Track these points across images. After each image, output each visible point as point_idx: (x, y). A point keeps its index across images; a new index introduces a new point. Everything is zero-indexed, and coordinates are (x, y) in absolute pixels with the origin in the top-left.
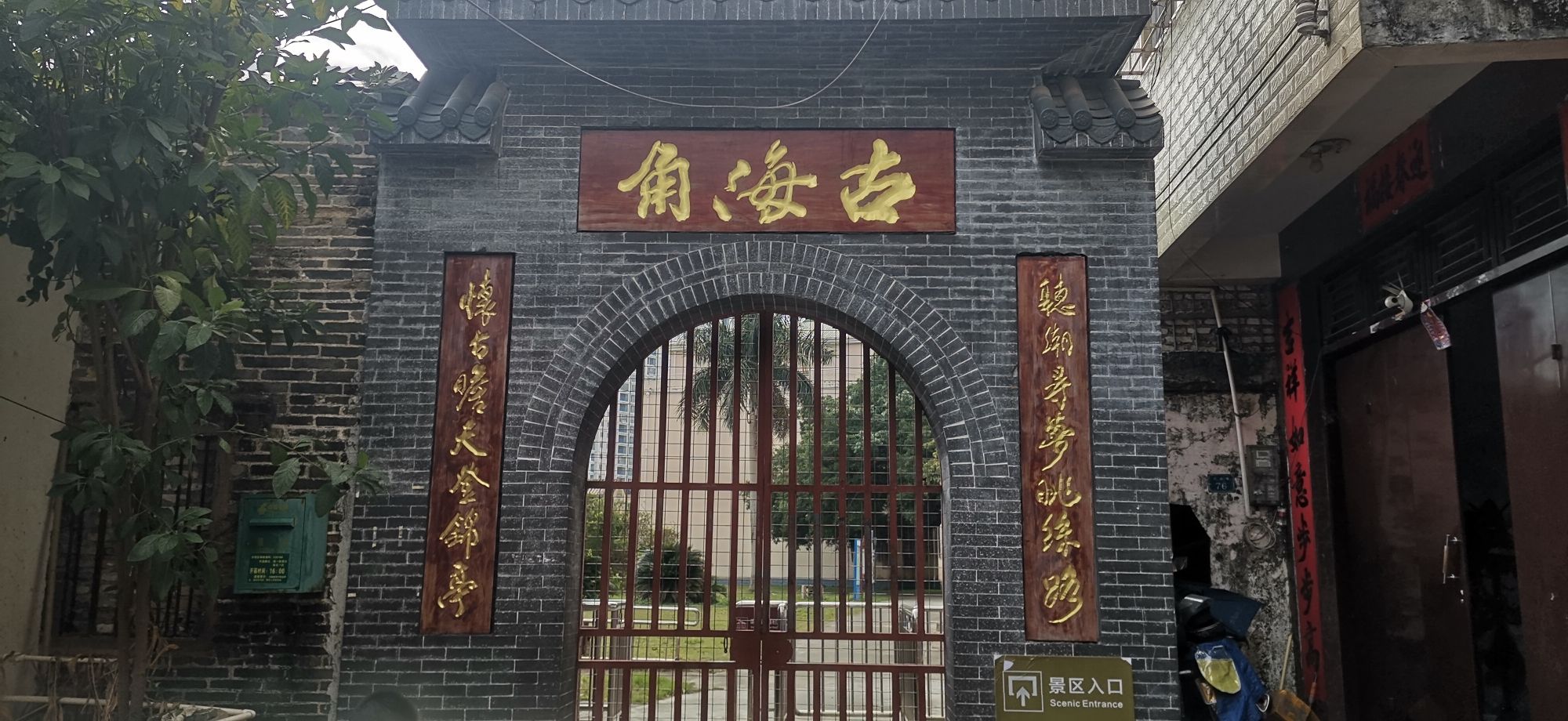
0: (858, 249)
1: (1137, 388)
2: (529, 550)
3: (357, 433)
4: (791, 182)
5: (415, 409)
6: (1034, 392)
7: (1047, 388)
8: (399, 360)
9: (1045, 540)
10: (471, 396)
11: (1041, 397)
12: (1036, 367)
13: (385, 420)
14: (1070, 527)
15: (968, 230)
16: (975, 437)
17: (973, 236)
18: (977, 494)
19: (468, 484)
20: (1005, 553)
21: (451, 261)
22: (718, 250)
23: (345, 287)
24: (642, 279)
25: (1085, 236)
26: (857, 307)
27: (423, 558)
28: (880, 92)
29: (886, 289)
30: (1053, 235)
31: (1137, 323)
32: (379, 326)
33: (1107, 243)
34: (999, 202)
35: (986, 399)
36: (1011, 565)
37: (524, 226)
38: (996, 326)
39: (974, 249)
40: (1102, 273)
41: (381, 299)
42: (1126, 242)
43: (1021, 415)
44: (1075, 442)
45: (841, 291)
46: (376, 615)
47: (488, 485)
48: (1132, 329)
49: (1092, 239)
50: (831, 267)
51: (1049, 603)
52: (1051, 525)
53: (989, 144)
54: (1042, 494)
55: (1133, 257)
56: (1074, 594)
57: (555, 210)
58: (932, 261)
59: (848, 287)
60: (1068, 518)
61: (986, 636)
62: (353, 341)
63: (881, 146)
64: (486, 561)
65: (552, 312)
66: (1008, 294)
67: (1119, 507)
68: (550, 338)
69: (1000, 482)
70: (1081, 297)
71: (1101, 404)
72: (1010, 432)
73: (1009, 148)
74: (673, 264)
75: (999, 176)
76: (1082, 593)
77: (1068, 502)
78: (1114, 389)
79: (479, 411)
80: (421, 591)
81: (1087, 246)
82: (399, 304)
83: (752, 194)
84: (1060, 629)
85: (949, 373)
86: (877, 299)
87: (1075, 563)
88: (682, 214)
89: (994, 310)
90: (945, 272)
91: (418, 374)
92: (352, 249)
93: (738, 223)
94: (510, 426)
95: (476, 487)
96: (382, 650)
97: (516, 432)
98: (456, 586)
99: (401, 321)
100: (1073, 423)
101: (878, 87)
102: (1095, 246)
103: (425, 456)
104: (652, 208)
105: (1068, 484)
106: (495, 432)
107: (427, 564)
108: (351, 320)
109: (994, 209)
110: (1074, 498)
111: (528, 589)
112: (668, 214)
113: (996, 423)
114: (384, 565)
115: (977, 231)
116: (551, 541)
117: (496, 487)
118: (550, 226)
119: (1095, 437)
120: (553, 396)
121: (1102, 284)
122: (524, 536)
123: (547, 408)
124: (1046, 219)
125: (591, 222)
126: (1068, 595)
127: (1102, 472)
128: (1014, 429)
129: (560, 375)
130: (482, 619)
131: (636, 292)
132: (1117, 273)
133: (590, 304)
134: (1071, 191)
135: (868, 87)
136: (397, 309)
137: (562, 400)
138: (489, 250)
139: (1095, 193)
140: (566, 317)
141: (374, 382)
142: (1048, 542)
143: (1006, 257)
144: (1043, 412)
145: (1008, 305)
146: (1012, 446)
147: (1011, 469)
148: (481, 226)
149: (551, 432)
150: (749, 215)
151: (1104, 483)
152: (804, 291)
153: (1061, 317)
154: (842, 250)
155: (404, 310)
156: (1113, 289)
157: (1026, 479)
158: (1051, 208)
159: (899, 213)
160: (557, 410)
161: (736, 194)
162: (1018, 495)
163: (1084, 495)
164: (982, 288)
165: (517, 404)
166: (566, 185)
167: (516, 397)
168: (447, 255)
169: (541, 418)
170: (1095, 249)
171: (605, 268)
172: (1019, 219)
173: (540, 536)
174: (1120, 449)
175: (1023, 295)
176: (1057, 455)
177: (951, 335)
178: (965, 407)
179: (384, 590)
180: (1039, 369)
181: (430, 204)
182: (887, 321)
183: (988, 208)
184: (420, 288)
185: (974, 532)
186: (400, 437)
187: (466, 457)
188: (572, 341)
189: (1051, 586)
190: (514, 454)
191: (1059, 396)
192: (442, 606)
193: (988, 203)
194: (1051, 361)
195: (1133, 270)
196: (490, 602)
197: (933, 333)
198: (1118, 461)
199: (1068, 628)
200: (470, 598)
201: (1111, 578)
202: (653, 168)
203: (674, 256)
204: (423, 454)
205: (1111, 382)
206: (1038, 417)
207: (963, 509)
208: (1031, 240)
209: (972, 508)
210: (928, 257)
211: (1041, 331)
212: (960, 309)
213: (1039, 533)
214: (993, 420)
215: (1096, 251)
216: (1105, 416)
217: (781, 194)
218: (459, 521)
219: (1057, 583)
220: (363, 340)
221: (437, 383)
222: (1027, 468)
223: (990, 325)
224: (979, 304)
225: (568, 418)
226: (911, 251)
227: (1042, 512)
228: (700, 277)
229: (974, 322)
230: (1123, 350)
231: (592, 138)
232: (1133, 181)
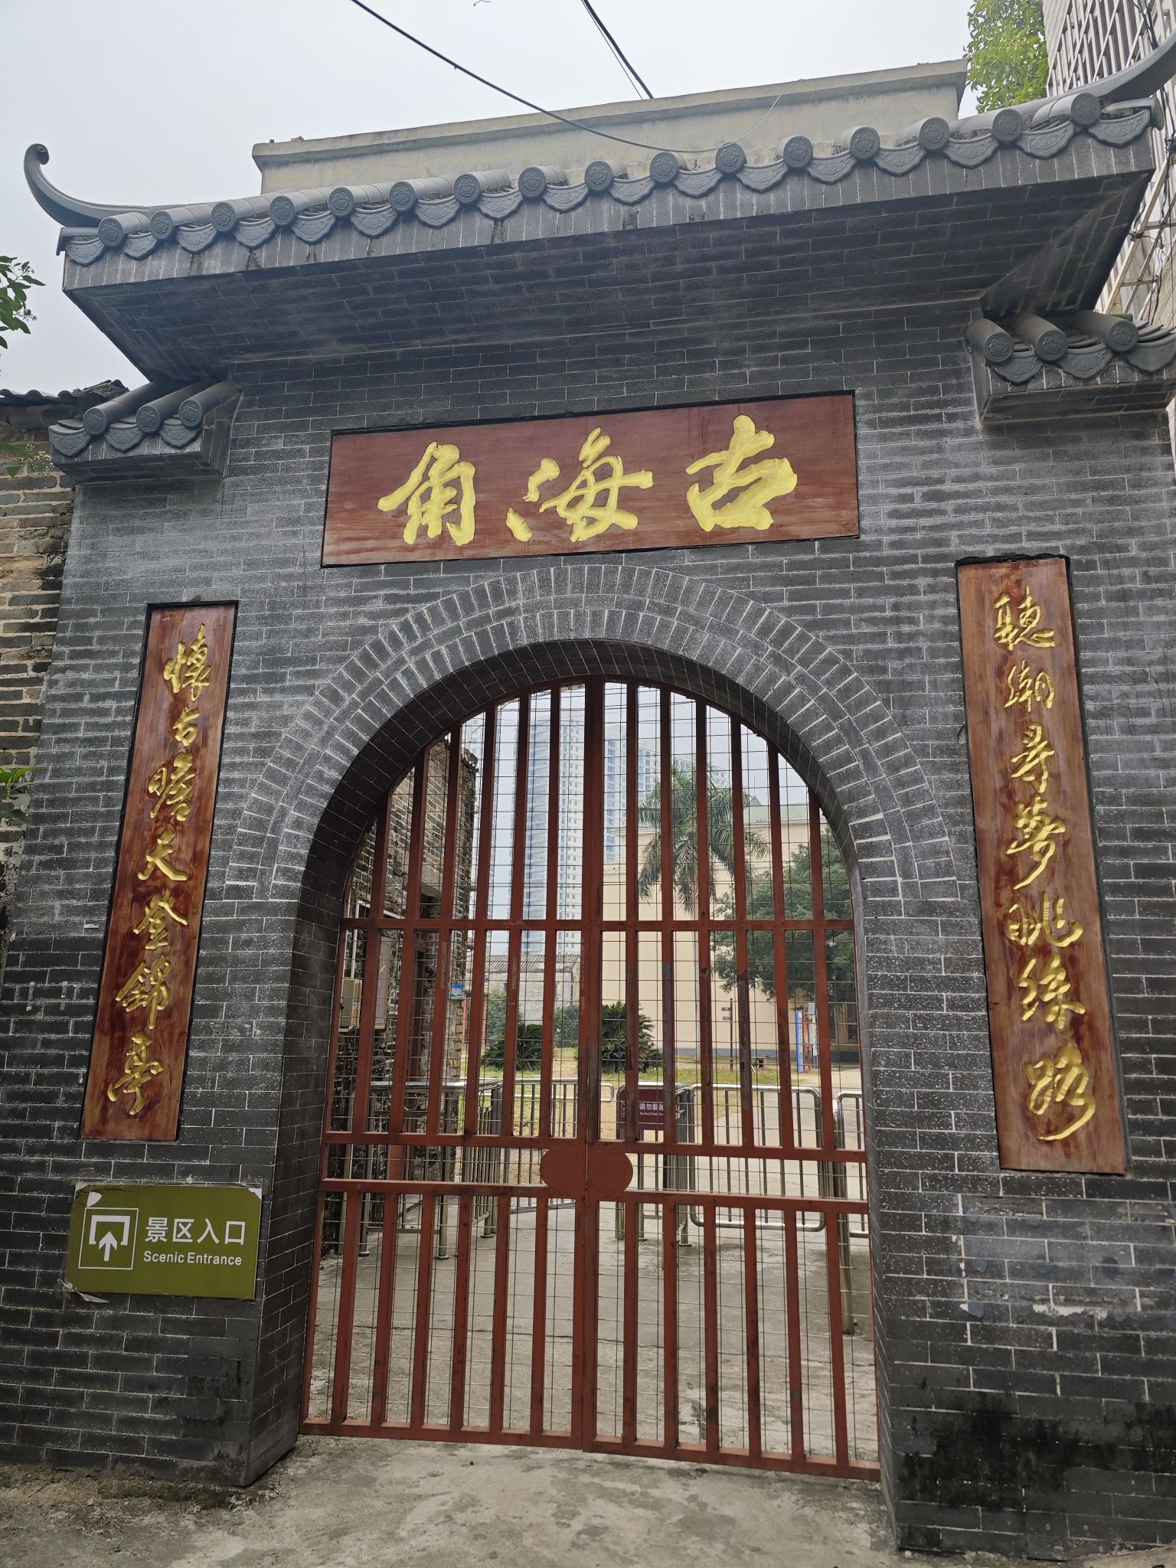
0: (712, 569)
1: (1166, 755)
2: (234, 1016)
3: (20, 851)
4: (618, 481)
5: (95, 816)
6: (993, 767)
7: (1015, 760)
8: (80, 751)
9: (1026, 1001)
10: (171, 797)
11: (1007, 772)
12: (995, 728)
13: (55, 833)
14: (1067, 980)
15: (878, 530)
16: (901, 837)
17: (886, 539)
18: (909, 928)
19: (158, 921)
20: (959, 1023)
21: (156, 617)
22: (512, 581)
23: (22, 657)
24: (406, 627)
25: (1064, 528)
26: (713, 650)
27: (91, 1028)
28: (741, 351)
29: (755, 623)
30: (1014, 529)
31: (1158, 653)
32: (59, 706)
33: (1100, 536)
34: (926, 489)
35: (916, 779)
36: (971, 1043)
37: (251, 565)
38: (927, 669)
39: (888, 558)
40: (1095, 581)
41: (63, 670)
42: (1131, 532)
43: (974, 803)
44: (1066, 844)
45: (687, 629)
46: (25, 1109)
47: (184, 922)
48: (1151, 663)
49: (1076, 532)
50: (673, 596)
51: (1038, 1107)
52: (1035, 976)
53: (906, 407)
54: (1015, 927)
55: (1144, 555)
56: (1080, 1091)
57: (293, 541)
58: (823, 579)
59: (698, 623)
60: (1063, 965)
61: (933, 1162)
62: (26, 728)
63: (744, 424)
64: (177, 1032)
65: (282, 677)
66: (945, 619)
67: (1149, 946)
68: (278, 713)
69: (944, 908)
70: (1063, 618)
71: (1108, 781)
72: (958, 829)
73: (937, 411)
74: (449, 605)
75: (923, 452)
76: (1094, 1090)
77: (1061, 938)
78: (1128, 756)
79: (180, 818)
80: (86, 1076)
81: (1068, 542)
82: (86, 676)
83: (561, 503)
84: (1059, 1152)
85: (856, 741)
86: (743, 637)
87: (1078, 1039)
88: (464, 534)
89: (924, 644)
90: (845, 594)
91: (102, 768)
92: (35, 607)
93: (540, 543)
94: (219, 837)
95: (170, 926)
96: (28, 1162)
97: (227, 845)
98: (133, 1069)
99: (87, 698)
100: (1062, 812)
101: (740, 344)
102: (1081, 542)
103: (103, 881)
104: (423, 530)
105: (1059, 911)
106: (200, 846)
107: (97, 1037)
108: (26, 700)
109: (917, 498)
110: (1070, 933)
111: (230, 1075)
112: (445, 536)
113: (934, 815)
114: (41, 1037)
115: (892, 531)
116: (266, 1003)
117: (196, 925)
118: (285, 562)
119: (1097, 833)
120: (278, 794)
121: (1096, 597)
122: (228, 996)
123: (269, 810)
124: (999, 507)
125: (339, 553)
126: (1070, 1093)
127: (1115, 889)
128: (964, 823)
129: (289, 764)
130: (165, 1117)
131: (396, 644)
132: (1120, 580)
133: (334, 663)
134: (1037, 465)
135: (726, 345)
136: (82, 683)
137: (290, 798)
138: (205, 598)
139: (1076, 464)
140: (300, 683)
141: (47, 780)
142: (1030, 1005)
143: (940, 566)
144: (1011, 797)
145: (944, 635)
146: (961, 851)
147: (963, 888)
148: (195, 568)
149: (273, 844)
150: (556, 531)
151: (1120, 908)
152: (633, 632)
153: (1031, 651)
154: (689, 571)
155: (92, 683)
156: (1114, 604)
157: (988, 902)
158: (1008, 490)
159: (773, 513)
160: (283, 813)
161: (538, 505)
162: (976, 929)
163: (1086, 927)
164: (904, 614)
165: (230, 806)
166: (309, 508)
167: (228, 796)
168: (152, 608)
169: (260, 825)
170: (1082, 547)
171: (356, 614)
172: (958, 510)
173: (250, 996)
174: (1146, 852)
175: (969, 621)
176: (1037, 864)
177: (857, 685)
178: (881, 791)
179: (37, 1074)
180: (1001, 733)
181: (133, 544)
182: (758, 669)
183: (910, 498)
184: (114, 654)
185: (905, 989)
186: (74, 855)
187: (158, 883)
188: (308, 716)
189: (1040, 1077)
190: (222, 876)
191: (1037, 771)
192: (112, 1098)
193: (908, 490)
194: (1022, 720)
195: (1145, 573)
196: (179, 1094)
197: (829, 683)
198: (1143, 871)
199: (1072, 1150)
200: (153, 1090)
201: (1143, 1066)
202: (426, 477)
203: (450, 592)
204: (100, 879)
205: (1120, 747)
206: (1004, 806)
207: (885, 951)
208: (980, 540)
209: (901, 950)
210: (818, 573)
211: (1001, 673)
212: (870, 646)
213: (1014, 990)
214: (929, 811)
215: (1083, 550)
216: (1114, 800)
217: (601, 500)
218: (143, 976)
219: (1050, 1073)
220: (38, 726)
221: (127, 780)
222: (988, 884)
223: (919, 668)
224: (899, 637)
225: (298, 824)
226: (792, 566)
227: (1018, 956)
228: (486, 619)
229: (893, 664)
230: (1138, 695)
231: (344, 445)
232: (1137, 443)
